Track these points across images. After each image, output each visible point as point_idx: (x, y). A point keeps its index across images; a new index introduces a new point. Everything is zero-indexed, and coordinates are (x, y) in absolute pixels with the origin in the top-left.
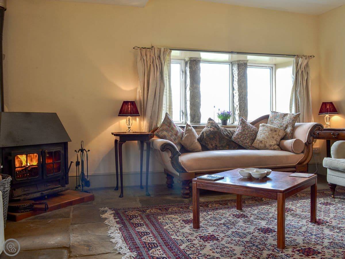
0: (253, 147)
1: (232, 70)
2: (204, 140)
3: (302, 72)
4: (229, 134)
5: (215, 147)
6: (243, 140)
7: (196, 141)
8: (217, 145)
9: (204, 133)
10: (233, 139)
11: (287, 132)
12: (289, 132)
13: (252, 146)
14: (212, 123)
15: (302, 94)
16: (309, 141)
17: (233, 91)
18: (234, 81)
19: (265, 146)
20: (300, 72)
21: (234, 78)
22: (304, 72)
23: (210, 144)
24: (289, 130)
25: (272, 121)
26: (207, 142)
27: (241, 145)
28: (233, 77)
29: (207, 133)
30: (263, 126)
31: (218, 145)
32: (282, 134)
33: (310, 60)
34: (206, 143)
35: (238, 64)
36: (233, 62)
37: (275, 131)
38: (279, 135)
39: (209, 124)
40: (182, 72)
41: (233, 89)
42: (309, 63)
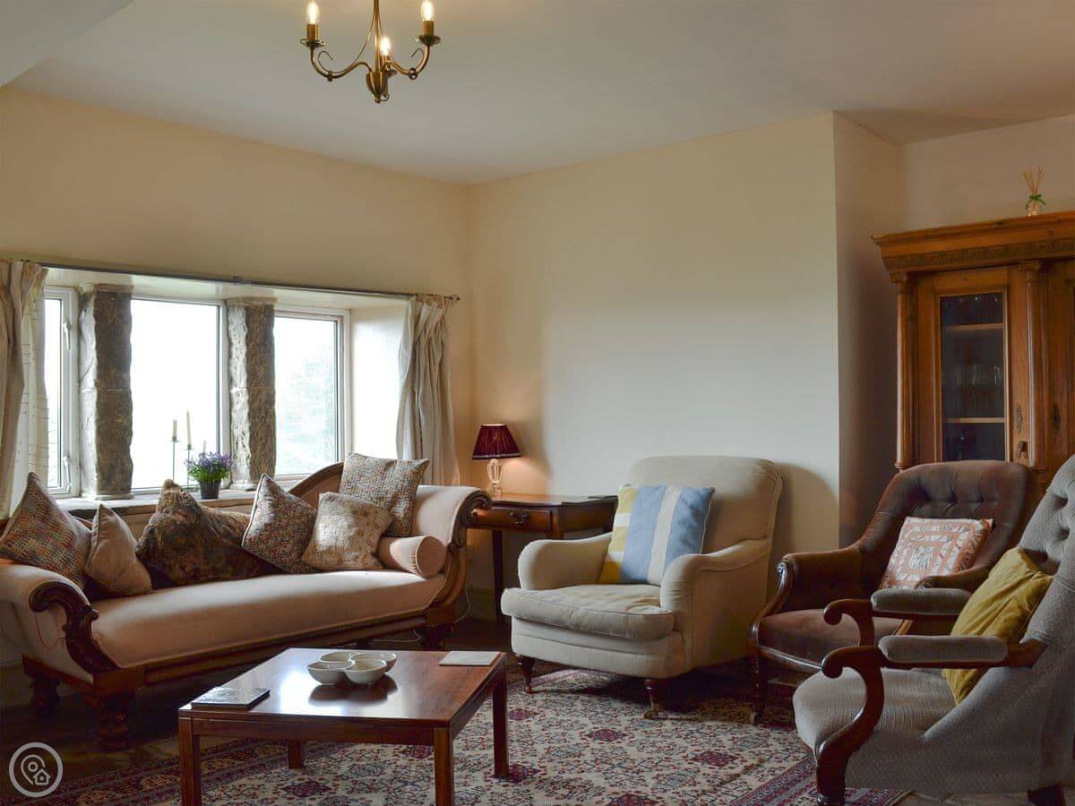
0: (305, 564)
1: (228, 323)
2: (156, 555)
3: (429, 341)
4: (232, 531)
5: (192, 574)
6: (275, 545)
7: (135, 561)
8: (197, 566)
9: (156, 530)
10: (245, 543)
11: (397, 515)
12: (402, 516)
13: (301, 561)
14: (177, 498)
15: (430, 402)
16: (457, 541)
17: (230, 387)
18: (234, 356)
19: (341, 561)
20: (424, 342)
21: (234, 350)
22: (433, 342)
23: (177, 566)
24: (401, 509)
25: (353, 484)
26: (167, 563)
27: (269, 560)
28: (230, 344)
29: (164, 533)
30: (331, 499)
31: (202, 567)
32: (382, 521)
33: (449, 309)
34: (164, 564)
35: (247, 309)
36: (229, 299)
37: (366, 514)
38: (376, 526)
39: (167, 498)
40: (69, 327)
41: (230, 381)
42: (446, 317)
